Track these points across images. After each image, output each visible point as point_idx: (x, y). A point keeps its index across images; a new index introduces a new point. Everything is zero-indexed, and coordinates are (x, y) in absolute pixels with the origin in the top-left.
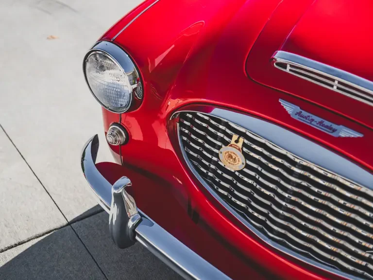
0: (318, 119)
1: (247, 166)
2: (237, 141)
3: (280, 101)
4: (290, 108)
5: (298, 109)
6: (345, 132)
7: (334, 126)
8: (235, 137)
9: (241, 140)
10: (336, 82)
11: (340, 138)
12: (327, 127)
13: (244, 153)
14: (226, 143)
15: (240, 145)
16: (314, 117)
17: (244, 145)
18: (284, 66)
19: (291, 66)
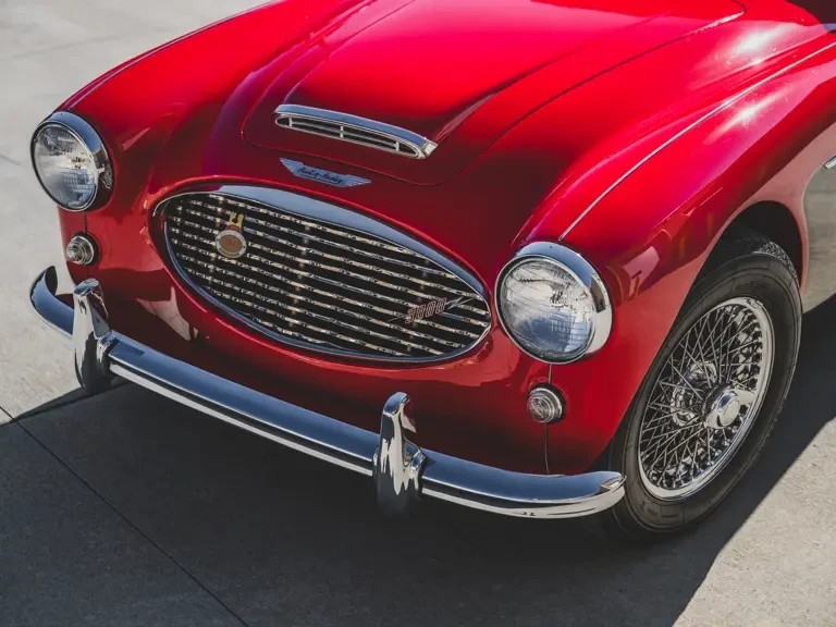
0: (322, 172)
1: (250, 250)
2: (235, 221)
3: (283, 161)
4: (293, 166)
5: (300, 165)
6: (352, 181)
7: (342, 177)
8: (233, 215)
9: (241, 217)
10: (342, 129)
11: (348, 188)
12: (333, 179)
13: (245, 234)
14: (222, 227)
15: (239, 225)
16: (318, 170)
17: (245, 223)
18: (285, 121)
19: (293, 119)
